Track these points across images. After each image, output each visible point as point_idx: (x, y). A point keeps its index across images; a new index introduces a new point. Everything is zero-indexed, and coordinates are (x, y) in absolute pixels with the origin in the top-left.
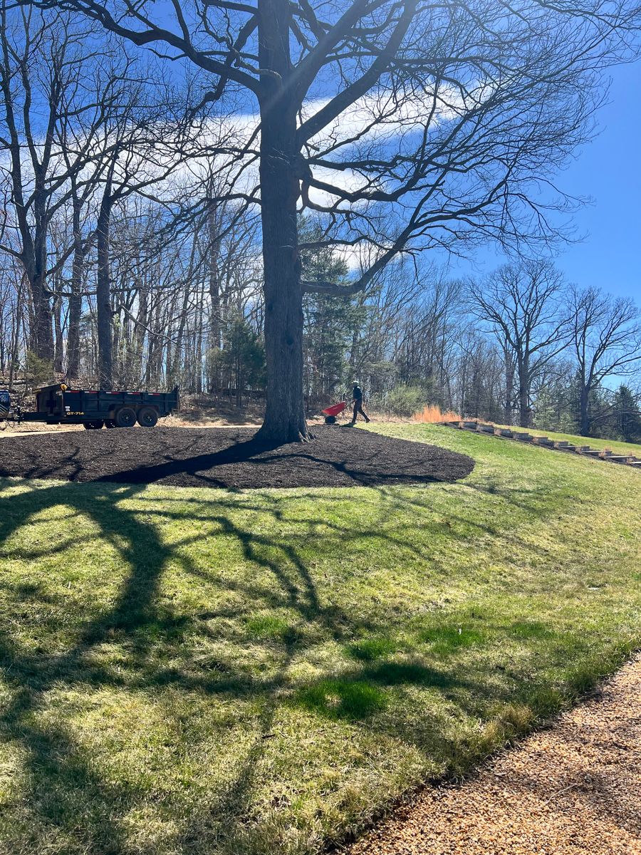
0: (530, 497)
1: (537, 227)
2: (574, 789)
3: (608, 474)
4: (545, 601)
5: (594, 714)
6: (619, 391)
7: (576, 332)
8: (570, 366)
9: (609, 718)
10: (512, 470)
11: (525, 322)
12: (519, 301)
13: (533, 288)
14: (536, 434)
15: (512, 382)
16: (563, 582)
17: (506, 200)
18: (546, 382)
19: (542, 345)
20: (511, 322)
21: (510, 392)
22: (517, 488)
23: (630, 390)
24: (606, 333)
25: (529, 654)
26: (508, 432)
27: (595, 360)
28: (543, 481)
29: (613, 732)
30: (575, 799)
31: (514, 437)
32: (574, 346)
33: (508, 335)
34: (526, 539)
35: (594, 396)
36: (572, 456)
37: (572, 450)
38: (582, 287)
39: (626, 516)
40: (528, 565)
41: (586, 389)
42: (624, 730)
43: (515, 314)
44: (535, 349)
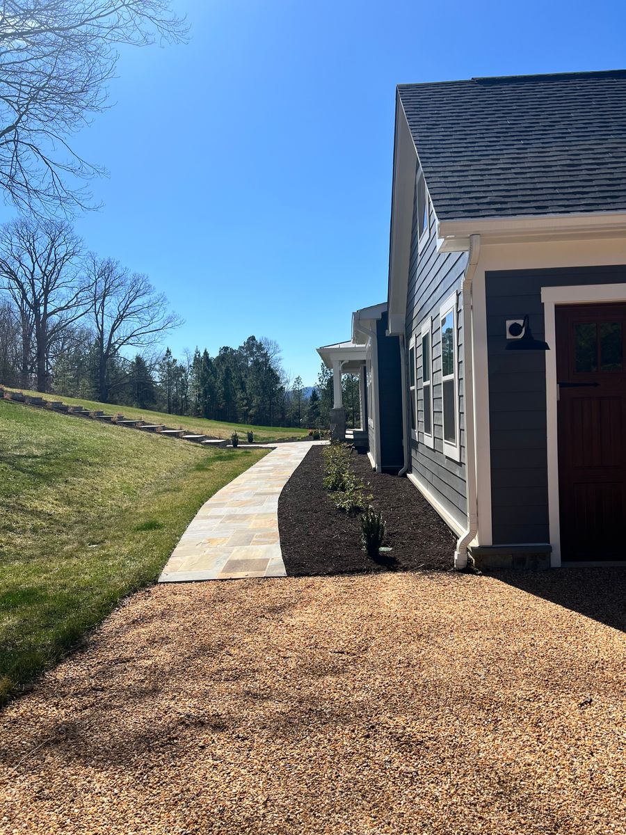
0: (37, 462)
1: (51, 185)
2: (47, 744)
3: (118, 438)
4: (43, 565)
5: (77, 665)
6: (134, 361)
7: (96, 300)
8: (90, 333)
9: (91, 665)
10: (20, 435)
11: (43, 284)
12: (37, 260)
13: (51, 249)
14: (50, 398)
15: (29, 345)
16: (64, 543)
17: (16, 147)
18: (66, 347)
19: (61, 309)
20: (28, 281)
21: (27, 354)
22: (24, 453)
23: (145, 360)
24: (123, 305)
25: (16, 622)
26: (21, 396)
27: (113, 330)
28: (53, 446)
29: (92, 678)
30: (46, 755)
31: (27, 401)
32: (94, 314)
33: (24, 295)
34: (28, 505)
35: (113, 364)
36: (86, 421)
37: (86, 415)
38: (102, 257)
39: (131, 475)
40: (29, 532)
41: (104, 356)
42: (104, 673)
43: (32, 274)
44: (53, 313)
